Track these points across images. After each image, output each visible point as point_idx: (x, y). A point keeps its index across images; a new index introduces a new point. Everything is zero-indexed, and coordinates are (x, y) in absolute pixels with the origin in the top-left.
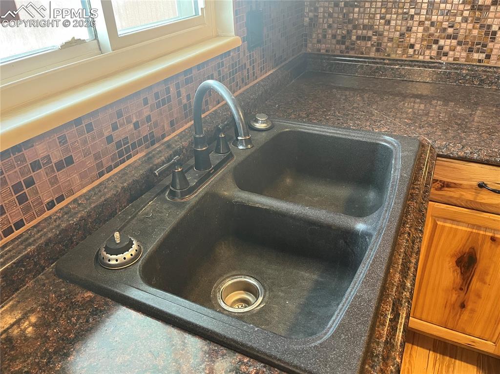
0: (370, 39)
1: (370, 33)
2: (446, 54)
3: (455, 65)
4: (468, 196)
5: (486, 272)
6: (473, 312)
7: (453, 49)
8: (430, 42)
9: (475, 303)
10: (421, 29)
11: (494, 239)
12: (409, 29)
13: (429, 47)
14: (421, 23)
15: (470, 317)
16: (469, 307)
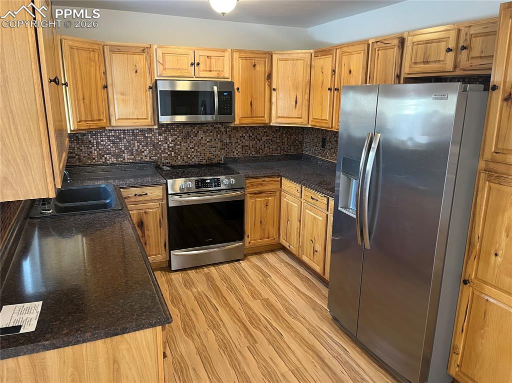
0: (75, 157)
1: (74, 155)
2: (108, 160)
3: (113, 164)
4: (133, 200)
5: (147, 226)
6: (149, 244)
7: (110, 158)
8: (101, 156)
9: (149, 240)
10: (96, 152)
11: (145, 213)
12: (91, 152)
13: (101, 159)
14: (95, 150)
15: (150, 247)
16: (148, 243)
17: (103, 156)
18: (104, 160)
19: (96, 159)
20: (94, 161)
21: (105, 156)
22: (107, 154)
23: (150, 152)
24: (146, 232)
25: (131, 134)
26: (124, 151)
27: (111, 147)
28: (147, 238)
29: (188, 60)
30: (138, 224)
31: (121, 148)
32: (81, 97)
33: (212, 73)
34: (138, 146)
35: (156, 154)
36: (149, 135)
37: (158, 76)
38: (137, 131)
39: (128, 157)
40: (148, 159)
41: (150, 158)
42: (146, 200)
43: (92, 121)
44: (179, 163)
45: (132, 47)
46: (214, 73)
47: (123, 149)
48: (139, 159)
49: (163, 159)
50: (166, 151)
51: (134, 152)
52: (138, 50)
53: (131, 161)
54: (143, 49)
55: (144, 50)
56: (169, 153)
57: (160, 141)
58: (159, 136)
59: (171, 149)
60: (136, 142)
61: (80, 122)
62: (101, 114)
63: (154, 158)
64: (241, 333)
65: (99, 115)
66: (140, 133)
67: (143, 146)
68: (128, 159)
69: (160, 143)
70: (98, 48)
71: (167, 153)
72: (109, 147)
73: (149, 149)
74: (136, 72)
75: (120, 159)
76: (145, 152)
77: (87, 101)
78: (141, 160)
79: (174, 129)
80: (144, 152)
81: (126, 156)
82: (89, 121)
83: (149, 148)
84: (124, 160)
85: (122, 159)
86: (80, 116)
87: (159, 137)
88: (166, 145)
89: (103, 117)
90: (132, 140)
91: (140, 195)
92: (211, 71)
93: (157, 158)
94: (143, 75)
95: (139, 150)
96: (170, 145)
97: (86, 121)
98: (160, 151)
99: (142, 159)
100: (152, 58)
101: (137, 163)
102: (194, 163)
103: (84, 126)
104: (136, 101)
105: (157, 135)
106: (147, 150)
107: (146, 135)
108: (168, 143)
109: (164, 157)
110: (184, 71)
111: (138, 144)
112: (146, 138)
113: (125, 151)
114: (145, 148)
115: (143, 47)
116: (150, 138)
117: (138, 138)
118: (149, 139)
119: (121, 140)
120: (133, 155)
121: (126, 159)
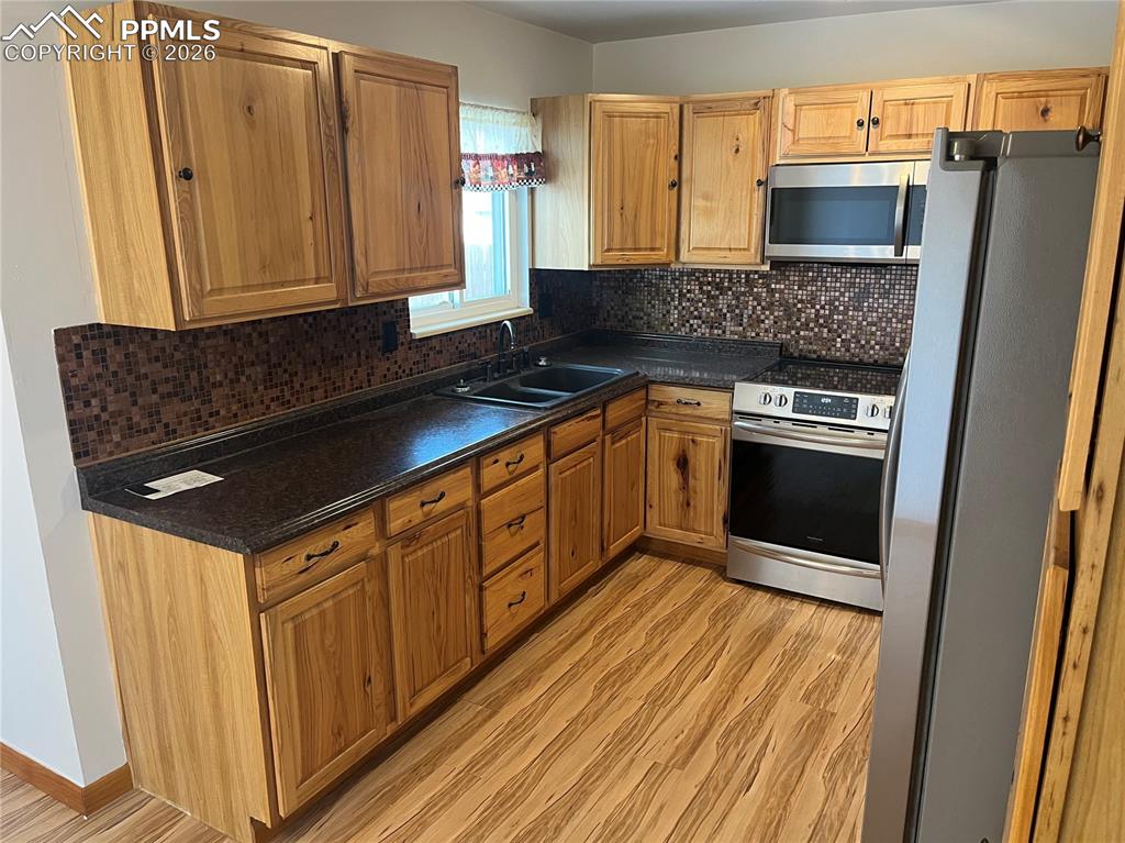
0: (642, 318)
1: (642, 314)
2: (696, 330)
3: (702, 338)
4: (674, 410)
5: (695, 470)
6: (695, 507)
7: (700, 327)
8: (684, 321)
9: (694, 499)
10: (676, 312)
11: (693, 441)
12: (668, 312)
13: (684, 325)
14: (676, 308)
15: (695, 513)
16: (692, 504)
17: (688, 321)
18: (688, 330)
19: (676, 325)
20: (672, 328)
21: (691, 322)
22: (695, 318)
23: (776, 323)
24: (691, 482)
25: (743, 281)
26: (725, 315)
27: (704, 305)
28: (691, 493)
29: (853, 113)
30: (679, 460)
31: (721, 310)
32: (617, 205)
33: (914, 140)
34: (754, 308)
35: (789, 328)
36: (778, 286)
37: (781, 158)
38: (756, 276)
39: (732, 328)
40: (769, 338)
41: (775, 335)
42: (696, 417)
43: (636, 249)
44: (838, 354)
45: (734, 99)
46: (920, 140)
47: (725, 311)
48: (753, 334)
49: (802, 342)
50: (812, 325)
51: (745, 320)
52: (747, 105)
53: (736, 337)
54: (753, 102)
55: (756, 104)
56: (816, 330)
57: (801, 301)
58: (799, 289)
59: (821, 321)
60: (751, 298)
61: (608, 250)
62: (659, 239)
63: (784, 336)
64: (682, 737)
65: (653, 239)
66: (761, 281)
67: (763, 308)
68: (732, 333)
69: (799, 306)
70: (668, 110)
71: (812, 329)
72: (700, 305)
73: (775, 317)
74: (737, 151)
75: (716, 331)
76: (767, 322)
77: (629, 213)
78: (757, 339)
79: (834, 276)
80: (763, 321)
81: (729, 325)
82: (630, 250)
83: (776, 314)
84: (724, 332)
85: (720, 332)
86: (611, 239)
87: (800, 292)
88: (813, 311)
89: (663, 242)
90: (744, 294)
91: (686, 403)
92: (909, 136)
93: (789, 337)
94: (749, 155)
95: (754, 316)
96: (822, 312)
97: (622, 250)
98: (798, 324)
99: (758, 334)
100: (773, 120)
101: (747, 343)
102: (871, 360)
103: (615, 258)
104: (731, 212)
105: (796, 288)
106: (772, 317)
107: (773, 286)
108: (818, 307)
109: (804, 338)
110: (840, 141)
111: (755, 303)
112: (772, 292)
113: (728, 315)
114: (767, 313)
115: (754, 98)
116: (781, 292)
117: (755, 290)
118: (777, 295)
119: (723, 291)
120: (741, 325)
121: (728, 332)
